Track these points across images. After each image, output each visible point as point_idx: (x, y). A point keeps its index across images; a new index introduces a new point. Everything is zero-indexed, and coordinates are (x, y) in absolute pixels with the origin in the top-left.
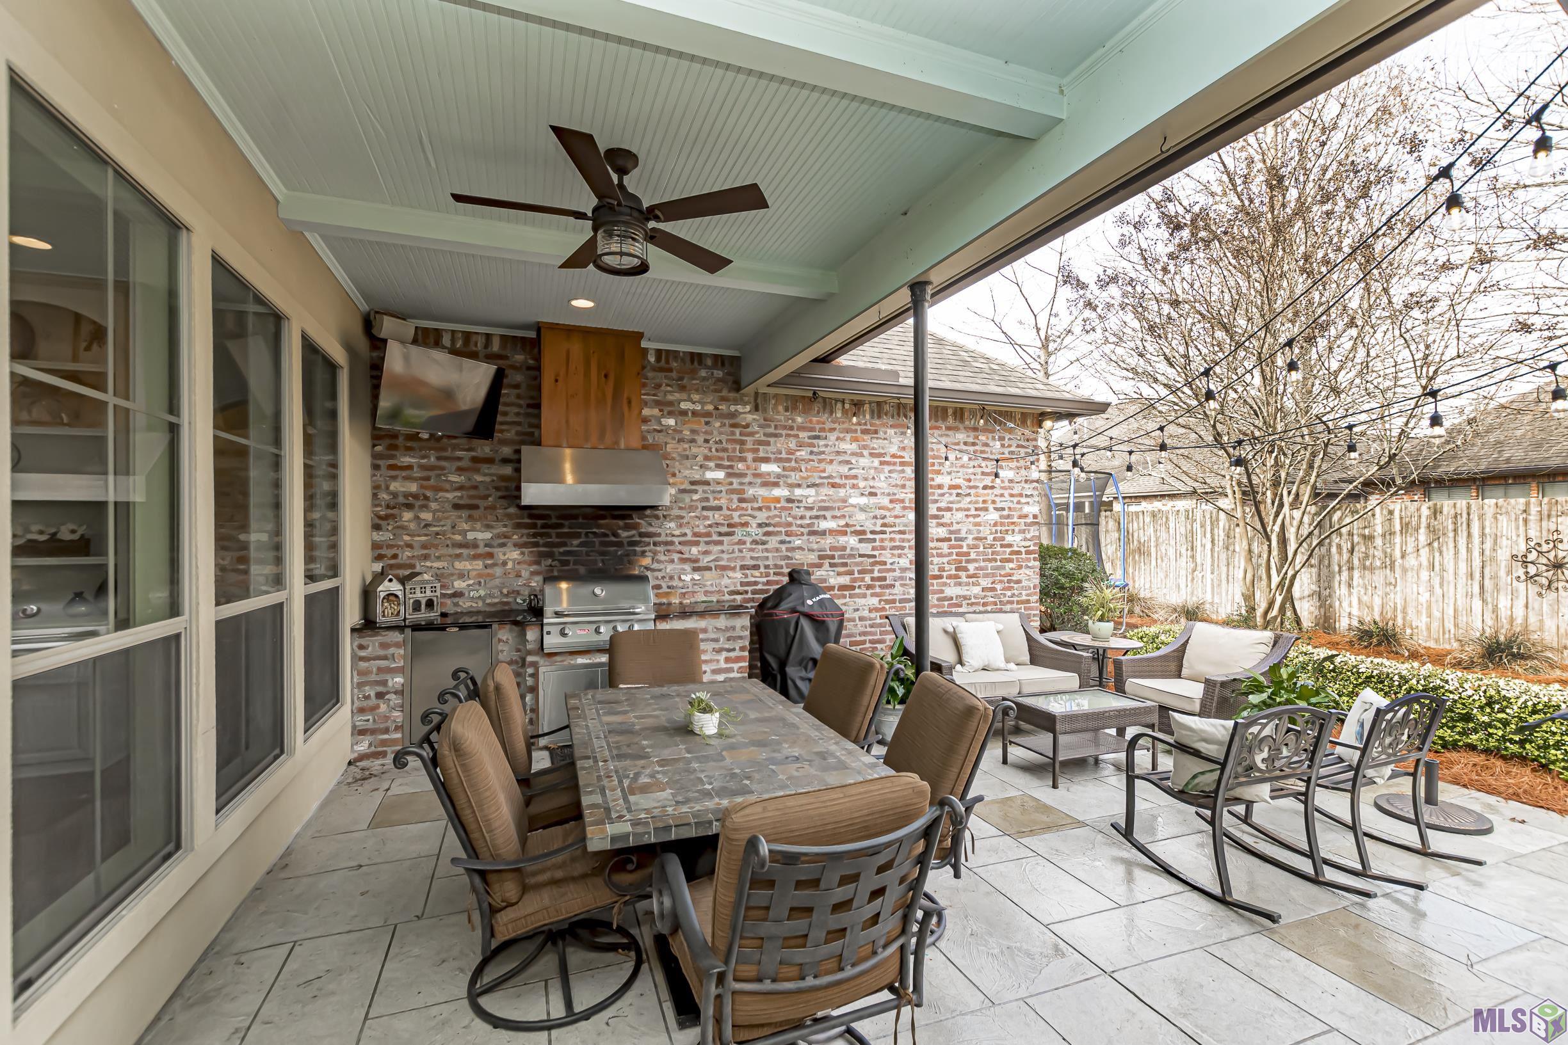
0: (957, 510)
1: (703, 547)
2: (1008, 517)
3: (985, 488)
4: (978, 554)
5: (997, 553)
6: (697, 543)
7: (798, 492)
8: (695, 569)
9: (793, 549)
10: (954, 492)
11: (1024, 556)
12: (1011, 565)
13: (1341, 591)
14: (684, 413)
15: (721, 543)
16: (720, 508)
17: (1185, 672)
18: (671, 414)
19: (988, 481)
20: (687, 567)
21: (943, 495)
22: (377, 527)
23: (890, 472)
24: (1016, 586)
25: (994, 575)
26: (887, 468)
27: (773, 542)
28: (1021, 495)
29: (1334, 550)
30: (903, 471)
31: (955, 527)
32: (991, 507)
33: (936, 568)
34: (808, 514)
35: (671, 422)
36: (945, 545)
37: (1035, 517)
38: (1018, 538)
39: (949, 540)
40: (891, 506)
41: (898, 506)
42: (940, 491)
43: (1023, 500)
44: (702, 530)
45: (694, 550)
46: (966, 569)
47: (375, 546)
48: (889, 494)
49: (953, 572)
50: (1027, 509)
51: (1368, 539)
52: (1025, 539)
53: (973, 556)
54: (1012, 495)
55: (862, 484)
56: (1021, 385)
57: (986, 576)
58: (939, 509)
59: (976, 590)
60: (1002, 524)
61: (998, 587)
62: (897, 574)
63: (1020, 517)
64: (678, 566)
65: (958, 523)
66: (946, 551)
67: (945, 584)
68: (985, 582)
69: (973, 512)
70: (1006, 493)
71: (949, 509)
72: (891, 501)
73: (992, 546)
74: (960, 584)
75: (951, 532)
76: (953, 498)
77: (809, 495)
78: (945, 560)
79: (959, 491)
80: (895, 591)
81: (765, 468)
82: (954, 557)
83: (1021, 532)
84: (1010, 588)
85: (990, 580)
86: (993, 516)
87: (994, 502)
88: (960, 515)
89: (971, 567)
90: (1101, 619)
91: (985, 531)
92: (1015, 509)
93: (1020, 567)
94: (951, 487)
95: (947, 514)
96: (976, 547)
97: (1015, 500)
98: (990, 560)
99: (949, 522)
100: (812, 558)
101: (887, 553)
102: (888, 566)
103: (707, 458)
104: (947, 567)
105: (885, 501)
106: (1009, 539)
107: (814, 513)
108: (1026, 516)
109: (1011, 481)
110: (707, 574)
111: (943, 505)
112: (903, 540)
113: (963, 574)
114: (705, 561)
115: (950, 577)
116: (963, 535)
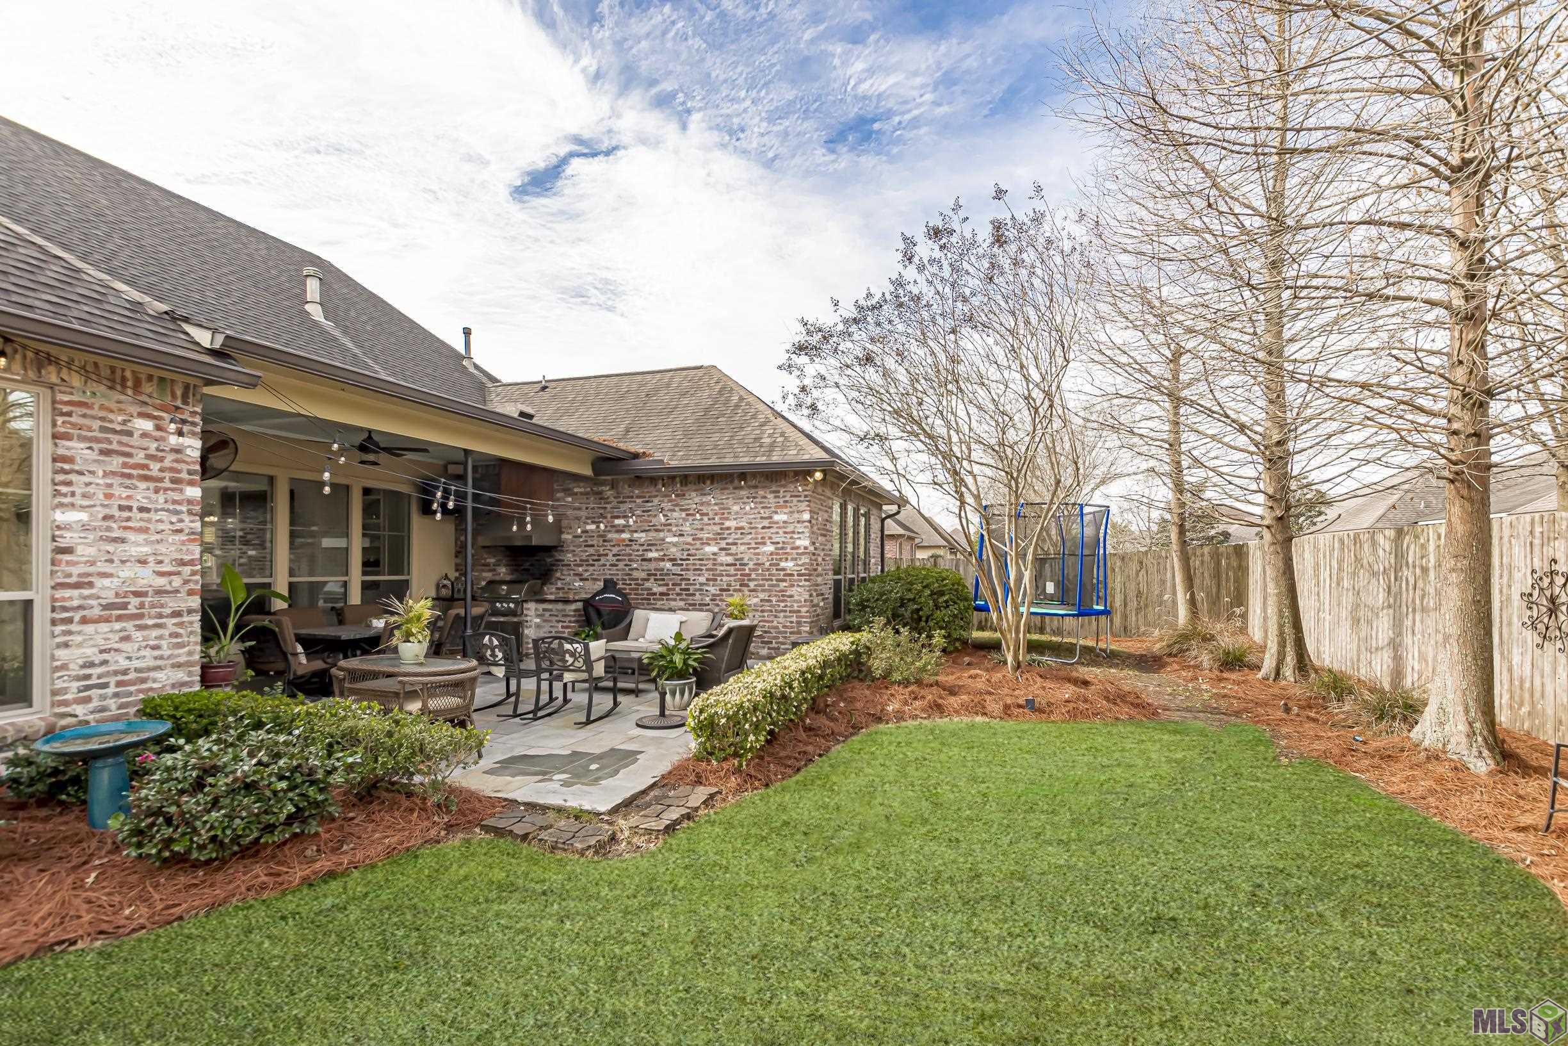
0: (741, 544)
1: (585, 568)
2: (782, 548)
3: (763, 528)
4: (757, 575)
5: (773, 575)
6: (581, 565)
7: (636, 535)
8: (581, 580)
9: (632, 570)
10: (739, 532)
11: (796, 577)
12: (785, 584)
14: (576, 494)
15: (593, 565)
16: (593, 546)
18: (570, 495)
19: (766, 523)
20: (577, 578)
22: (456, 557)
23: (693, 520)
25: (770, 591)
26: (691, 518)
27: (621, 565)
28: (793, 532)
30: (702, 520)
31: (740, 556)
32: (768, 542)
34: (641, 548)
35: (570, 499)
36: (732, 568)
37: (806, 548)
38: (790, 564)
39: (737, 565)
40: (693, 543)
41: (698, 542)
43: (796, 536)
44: (584, 558)
45: (580, 569)
46: (747, 586)
47: (456, 565)
48: (692, 535)
50: (798, 543)
52: (798, 565)
53: (753, 576)
54: (785, 533)
55: (674, 529)
57: (763, 591)
58: (727, 544)
59: (755, 600)
60: (777, 554)
61: (774, 599)
62: (698, 587)
63: (792, 549)
64: (572, 578)
65: (741, 553)
66: (733, 572)
68: (762, 596)
69: (754, 545)
70: (781, 531)
71: (735, 544)
72: (693, 539)
73: (768, 570)
75: (736, 560)
76: (739, 536)
77: (641, 537)
78: (732, 578)
81: (617, 522)
82: (739, 577)
83: (792, 559)
84: (783, 601)
85: (767, 594)
86: (770, 548)
87: (770, 538)
88: (742, 548)
89: (752, 585)
91: (763, 559)
92: (788, 543)
93: (793, 586)
94: (737, 528)
95: (734, 547)
96: (754, 570)
97: (788, 536)
98: (767, 580)
99: (735, 552)
100: (643, 575)
101: (691, 572)
102: (692, 582)
103: (587, 518)
104: (733, 583)
105: (689, 539)
106: (783, 564)
107: (645, 547)
108: (798, 548)
109: (785, 522)
110: (587, 583)
111: (730, 541)
112: (701, 565)
113: (745, 589)
114: (586, 575)
115: (735, 590)
116: (745, 561)
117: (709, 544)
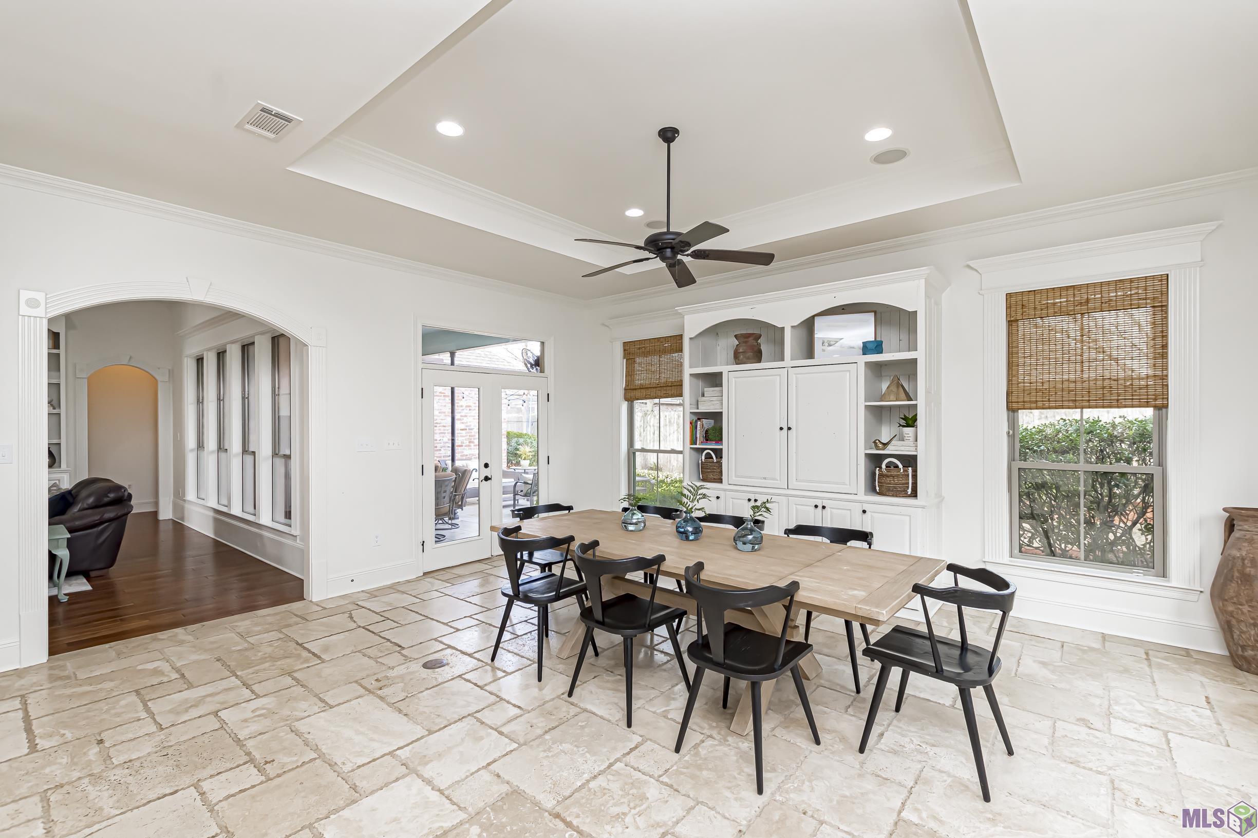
0: (470, 416)
10: (468, 408)
21: (463, 410)
23: (439, 400)
30: (445, 399)
31: (469, 424)
33: (460, 442)
36: (464, 432)
39: (466, 429)
40: (440, 415)
41: (443, 415)
42: (462, 408)
48: (438, 410)
49: (468, 444)
56: (497, 363)
58: (461, 416)
65: (470, 422)
66: (464, 434)
67: (464, 449)
71: (466, 416)
72: (439, 413)
74: (471, 449)
75: (467, 426)
78: (464, 438)
79: (470, 408)
80: (441, 452)
82: (468, 437)
90: (525, 459)
94: (467, 406)
95: (465, 418)
99: (465, 421)
102: (438, 441)
111: (463, 414)
112: (445, 430)
113: (472, 444)
115: (466, 446)
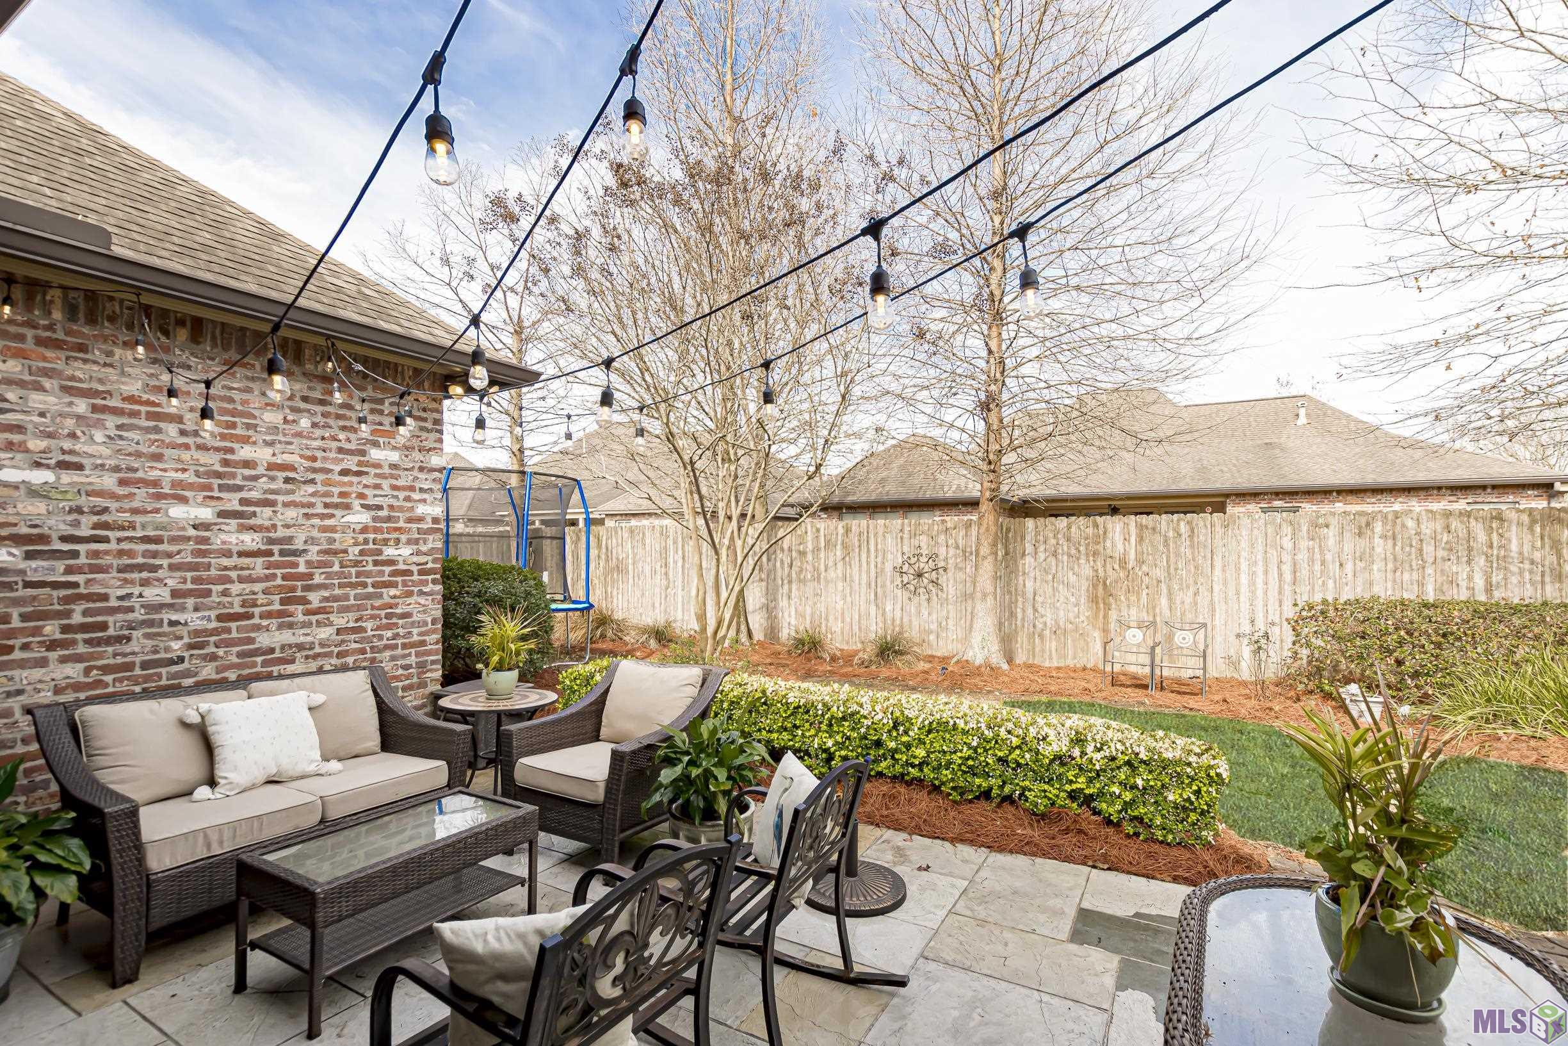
2: (389, 519)
3: (345, 472)
4: (329, 576)
5: (368, 574)
11: (416, 577)
12: (393, 592)
13: (783, 603)
17: (604, 732)
19: (351, 463)
24: (401, 622)
25: (359, 608)
26: (111, 421)
28: (412, 489)
29: (778, 564)
32: (356, 504)
37: (435, 520)
38: (406, 551)
43: (416, 496)
46: (304, 601)
50: (421, 510)
51: (803, 554)
52: (418, 553)
53: (318, 579)
54: (394, 488)
57: (347, 609)
59: (325, 633)
60: (376, 530)
61: (369, 625)
62: (139, 615)
63: (410, 520)
68: (340, 621)
69: (319, 510)
70: (385, 484)
73: (356, 563)
76: (279, 484)
83: (409, 542)
84: (389, 627)
85: (352, 616)
86: (359, 517)
87: (361, 496)
88: (291, 514)
89: (315, 598)
91: (343, 540)
92: (401, 509)
93: (410, 594)
96: (322, 565)
97: (402, 495)
98: (353, 586)
101: (112, 578)
104: (261, 599)
105: (109, 481)
106: (389, 552)
108: (420, 519)
109: (394, 466)
116: (299, 544)
117: (184, 500)
